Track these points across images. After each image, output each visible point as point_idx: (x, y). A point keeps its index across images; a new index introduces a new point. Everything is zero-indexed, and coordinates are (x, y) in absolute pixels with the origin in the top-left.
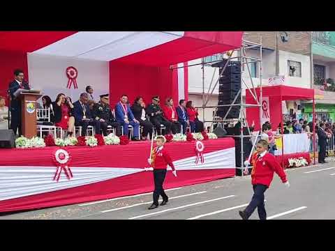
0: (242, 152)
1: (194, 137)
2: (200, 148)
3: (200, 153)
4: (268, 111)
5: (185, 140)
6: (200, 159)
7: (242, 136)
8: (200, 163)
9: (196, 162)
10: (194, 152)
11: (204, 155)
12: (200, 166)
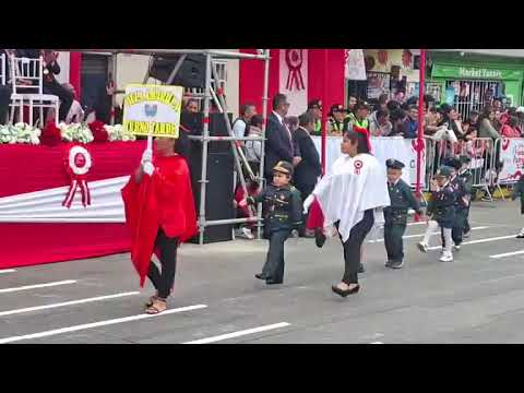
0: (204, 180)
1: (64, 135)
2: (81, 164)
3: (79, 178)
4: (304, 71)
5: (36, 141)
6: (78, 196)
7: (206, 137)
8: (77, 205)
9: (67, 203)
10: (63, 177)
11: (91, 185)
12: (78, 214)
